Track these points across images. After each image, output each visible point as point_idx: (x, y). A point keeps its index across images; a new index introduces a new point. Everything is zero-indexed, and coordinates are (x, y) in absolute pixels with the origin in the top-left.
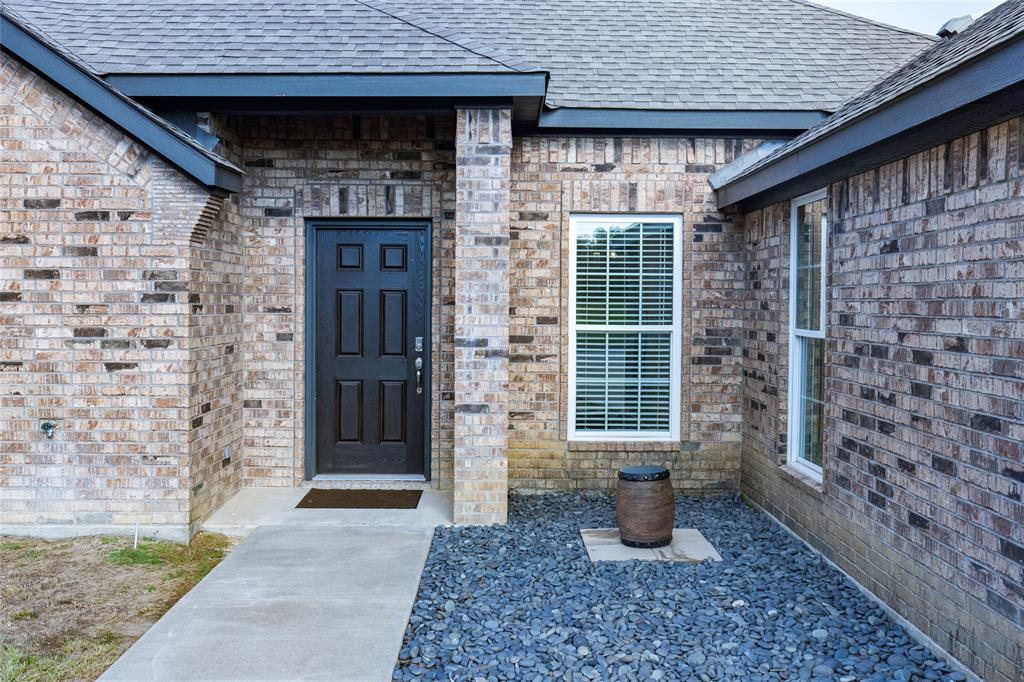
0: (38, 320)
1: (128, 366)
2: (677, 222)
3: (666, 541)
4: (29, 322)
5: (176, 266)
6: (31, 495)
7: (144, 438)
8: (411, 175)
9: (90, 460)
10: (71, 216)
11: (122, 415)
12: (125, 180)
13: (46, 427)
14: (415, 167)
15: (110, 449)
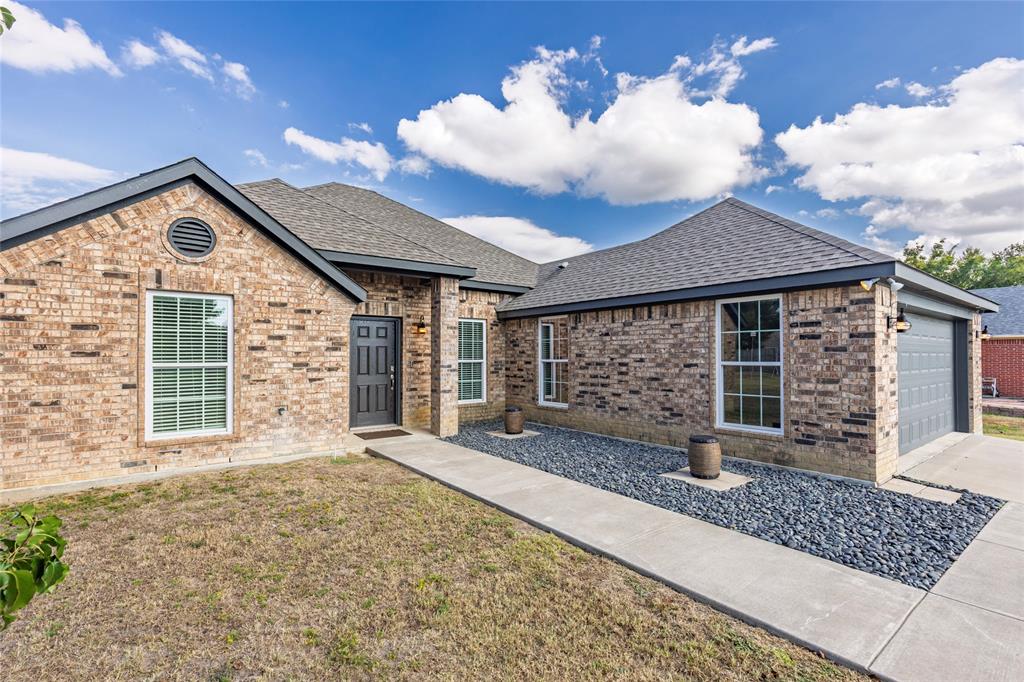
0: (275, 359)
1: (319, 379)
2: (484, 322)
3: (521, 432)
4: (270, 360)
5: (342, 335)
6: (270, 443)
7: (327, 411)
8: (394, 299)
9: (301, 424)
10: (292, 311)
11: (316, 402)
12: (319, 296)
13: (280, 411)
14: (396, 296)
15: (310, 418)
